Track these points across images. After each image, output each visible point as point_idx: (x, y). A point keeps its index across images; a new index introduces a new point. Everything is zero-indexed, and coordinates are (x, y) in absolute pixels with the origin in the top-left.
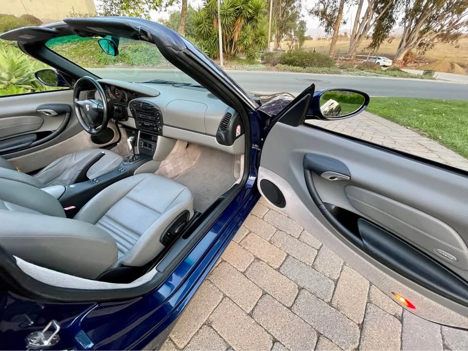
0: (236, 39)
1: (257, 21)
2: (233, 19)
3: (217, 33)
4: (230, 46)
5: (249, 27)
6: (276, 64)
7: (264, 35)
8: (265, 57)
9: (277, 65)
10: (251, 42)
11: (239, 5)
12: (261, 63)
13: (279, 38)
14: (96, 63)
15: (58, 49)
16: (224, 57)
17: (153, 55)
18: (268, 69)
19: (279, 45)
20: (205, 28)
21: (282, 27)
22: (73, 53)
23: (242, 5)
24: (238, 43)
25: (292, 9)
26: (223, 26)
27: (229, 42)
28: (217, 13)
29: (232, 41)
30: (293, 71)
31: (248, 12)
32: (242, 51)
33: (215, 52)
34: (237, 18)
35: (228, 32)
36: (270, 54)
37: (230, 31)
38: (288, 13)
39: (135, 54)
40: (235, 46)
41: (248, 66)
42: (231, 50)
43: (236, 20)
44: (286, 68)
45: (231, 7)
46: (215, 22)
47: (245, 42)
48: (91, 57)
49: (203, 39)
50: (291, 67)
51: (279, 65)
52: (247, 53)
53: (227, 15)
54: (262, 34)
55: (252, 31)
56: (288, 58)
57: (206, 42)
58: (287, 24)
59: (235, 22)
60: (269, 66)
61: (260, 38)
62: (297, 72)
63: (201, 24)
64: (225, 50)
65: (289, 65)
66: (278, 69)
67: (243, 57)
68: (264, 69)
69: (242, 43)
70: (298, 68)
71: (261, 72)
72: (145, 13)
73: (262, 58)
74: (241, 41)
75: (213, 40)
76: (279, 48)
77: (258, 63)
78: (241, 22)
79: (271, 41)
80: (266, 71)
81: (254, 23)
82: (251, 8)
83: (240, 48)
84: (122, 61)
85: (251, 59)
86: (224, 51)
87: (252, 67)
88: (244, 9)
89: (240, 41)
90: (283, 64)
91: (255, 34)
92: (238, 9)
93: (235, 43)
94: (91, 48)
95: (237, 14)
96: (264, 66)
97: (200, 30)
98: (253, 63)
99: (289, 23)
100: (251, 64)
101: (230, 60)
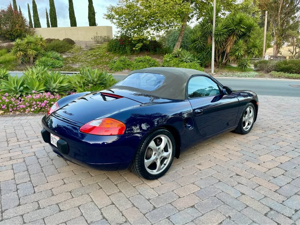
0: (228, 50)
1: (249, 37)
2: (226, 37)
3: (210, 47)
4: (222, 57)
5: (241, 41)
6: (271, 71)
7: (256, 47)
8: (258, 65)
9: (271, 73)
10: (242, 52)
11: (232, 27)
12: (255, 71)
13: (279, 46)
14: (109, 70)
15: (83, 60)
16: (215, 66)
17: (153, 64)
18: (260, 76)
19: (279, 52)
20: (200, 44)
21: (282, 35)
22: (93, 62)
23: (235, 26)
24: (230, 54)
25: (293, 19)
26: (216, 42)
27: (221, 54)
28: (212, 33)
29: (224, 52)
30: (289, 78)
31: (241, 31)
32: (234, 60)
33: (206, 62)
34: (229, 36)
35: (220, 46)
36: (265, 62)
37: (223, 45)
38: (288, 22)
39: (139, 63)
40: (226, 56)
41: (239, 73)
42: (223, 59)
43: (229, 37)
44: (281, 75)
45: (226, 28)
46: (209, 40)
47: (237, 54)
48: (105, 66)
49: (197, 52)
50: (287, 74)
51: (273, 72)
52: (238, 62)
53: (220, 35)
54: (255, 46)
55: (244, 44)
56: (283, 66)
57: (199, 54)
58: (286, 32)
59: (227, 39)
60: (262, 73)
61: (253, 50)
62: (294, 79)
63: (198, 41)
64: (217, 60)
65: (285, 72)
66: (272, 76)
67: (235, 65)
68: (256, 76)
69: (234, 54)
70: (295, 75)
71: (253, 78)
72: (152, 35)
73: (256, 66)
74: (233, 53)
75: (206, 52)
76: (279, 55)
77: (251, 70)
78: (233, 38)
79: (269, 46)
80: (258, 77)
81: (247, 38)
82: (244, 28)
83: (232, 58)
84: (128, 69)
85: (243, 68)
86: (215, 61)
87: (244, 74)
88: (236, 29)
89: (232, 52)
90: (278, 71)
91: (248, 47)
92: (231, 30)
93: (227, 54)
94: (106, 59)
95: (230, 33)
96: (256, 73)
97: (195, 45)
98: (245, 71)
99: (290, 31)
100: (243, 71)
101: (221, 68)
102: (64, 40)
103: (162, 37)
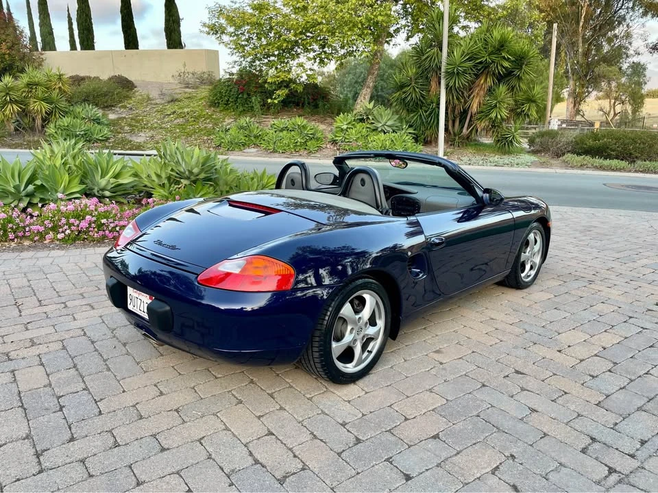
0: (475, 107)
1: (519, 78)
2: (469, 78)
3: (435, 100)
4: (460, 122)
5: (502, 89)
6: (564, 154)
7: (534, 101)
8: (537, 140)
9: (564, 158)
10: (505, 113)
11: (484, 57)
12: (529, 152)
13: (578, 99)
14: (214, 148)
15: (156, 125)
16: (446, 141)
17: (311, 136)
18: (543, 165)
19: (578, 112)
20: (413, 93)
21: (586, 76)
22: (178, 130)
23: (489, 55)
24: (478, 116)
25: (610, 41)
26: (449, 90)
27: (459, 115)
28: (440, 69)
29: (465, 113)
30: (601, 168)
31: (502, 66)
32: (487, 130)
33: (428, 133)
34: (477, 76)
35: (458, 99)
36: (552, 134)
37: (463, 97)
38: (599, 47)
39: (281, 134)
40: (470, 120)
41: (496, 158)
42: (463, 127)
43: (477, 78)
44: (585, 163)
45: (470, 59)
46: (433, 84)
47: (493, 115)
48: (205, 138)
49: (408, 110)
50: (598, 161)
51: (568, 157)
52: (495, 134)
53: (458, 73)
54: (531, 100)
55: (509, 95)
56: (591, 143)
57: (412, 115)
58: (595, 70)
59: (473, 83)
60: (544, 158)
61: (526, 107)
62: (613, 170)
63: (409, 86)
64: (450, 128)
65: (593, 156)
66: (567, 165)
67: (487, 140)
68: (533, 164)
69: (487, 116)
70: (615, 162)
71: (527, 169)
72: (309, 72)
73: (531, 142)
74: (484, 113)
75: (426, 112)
76: (579, 118)
77: (522, 151)
78: (486, 82)
79: (558, 99)
80: (537, 167)
81: (514, 82)
82: (508, 60)
83: (482, 125)
84: (256, 146)
85: (504, 145)
86: (446, 130)
87: (507, 159)
88: (493, 62)
89: (482, 112)
90: (579, 154)
91: (515, 101)
92: (481, 63)
93: (471, 116)
94: (205, 123)
95: (480, 70)
96: (533, 158)
97: (403, 96)
98: (509, 153)
99: (603, 68)
100: (505, 153)
101: (459, 146)
102: (110, 79)
103: (329, 76)
